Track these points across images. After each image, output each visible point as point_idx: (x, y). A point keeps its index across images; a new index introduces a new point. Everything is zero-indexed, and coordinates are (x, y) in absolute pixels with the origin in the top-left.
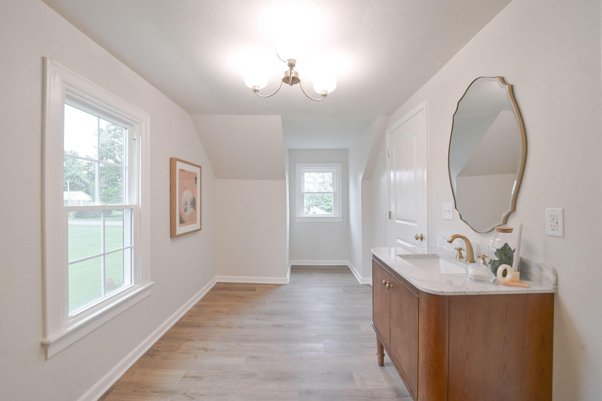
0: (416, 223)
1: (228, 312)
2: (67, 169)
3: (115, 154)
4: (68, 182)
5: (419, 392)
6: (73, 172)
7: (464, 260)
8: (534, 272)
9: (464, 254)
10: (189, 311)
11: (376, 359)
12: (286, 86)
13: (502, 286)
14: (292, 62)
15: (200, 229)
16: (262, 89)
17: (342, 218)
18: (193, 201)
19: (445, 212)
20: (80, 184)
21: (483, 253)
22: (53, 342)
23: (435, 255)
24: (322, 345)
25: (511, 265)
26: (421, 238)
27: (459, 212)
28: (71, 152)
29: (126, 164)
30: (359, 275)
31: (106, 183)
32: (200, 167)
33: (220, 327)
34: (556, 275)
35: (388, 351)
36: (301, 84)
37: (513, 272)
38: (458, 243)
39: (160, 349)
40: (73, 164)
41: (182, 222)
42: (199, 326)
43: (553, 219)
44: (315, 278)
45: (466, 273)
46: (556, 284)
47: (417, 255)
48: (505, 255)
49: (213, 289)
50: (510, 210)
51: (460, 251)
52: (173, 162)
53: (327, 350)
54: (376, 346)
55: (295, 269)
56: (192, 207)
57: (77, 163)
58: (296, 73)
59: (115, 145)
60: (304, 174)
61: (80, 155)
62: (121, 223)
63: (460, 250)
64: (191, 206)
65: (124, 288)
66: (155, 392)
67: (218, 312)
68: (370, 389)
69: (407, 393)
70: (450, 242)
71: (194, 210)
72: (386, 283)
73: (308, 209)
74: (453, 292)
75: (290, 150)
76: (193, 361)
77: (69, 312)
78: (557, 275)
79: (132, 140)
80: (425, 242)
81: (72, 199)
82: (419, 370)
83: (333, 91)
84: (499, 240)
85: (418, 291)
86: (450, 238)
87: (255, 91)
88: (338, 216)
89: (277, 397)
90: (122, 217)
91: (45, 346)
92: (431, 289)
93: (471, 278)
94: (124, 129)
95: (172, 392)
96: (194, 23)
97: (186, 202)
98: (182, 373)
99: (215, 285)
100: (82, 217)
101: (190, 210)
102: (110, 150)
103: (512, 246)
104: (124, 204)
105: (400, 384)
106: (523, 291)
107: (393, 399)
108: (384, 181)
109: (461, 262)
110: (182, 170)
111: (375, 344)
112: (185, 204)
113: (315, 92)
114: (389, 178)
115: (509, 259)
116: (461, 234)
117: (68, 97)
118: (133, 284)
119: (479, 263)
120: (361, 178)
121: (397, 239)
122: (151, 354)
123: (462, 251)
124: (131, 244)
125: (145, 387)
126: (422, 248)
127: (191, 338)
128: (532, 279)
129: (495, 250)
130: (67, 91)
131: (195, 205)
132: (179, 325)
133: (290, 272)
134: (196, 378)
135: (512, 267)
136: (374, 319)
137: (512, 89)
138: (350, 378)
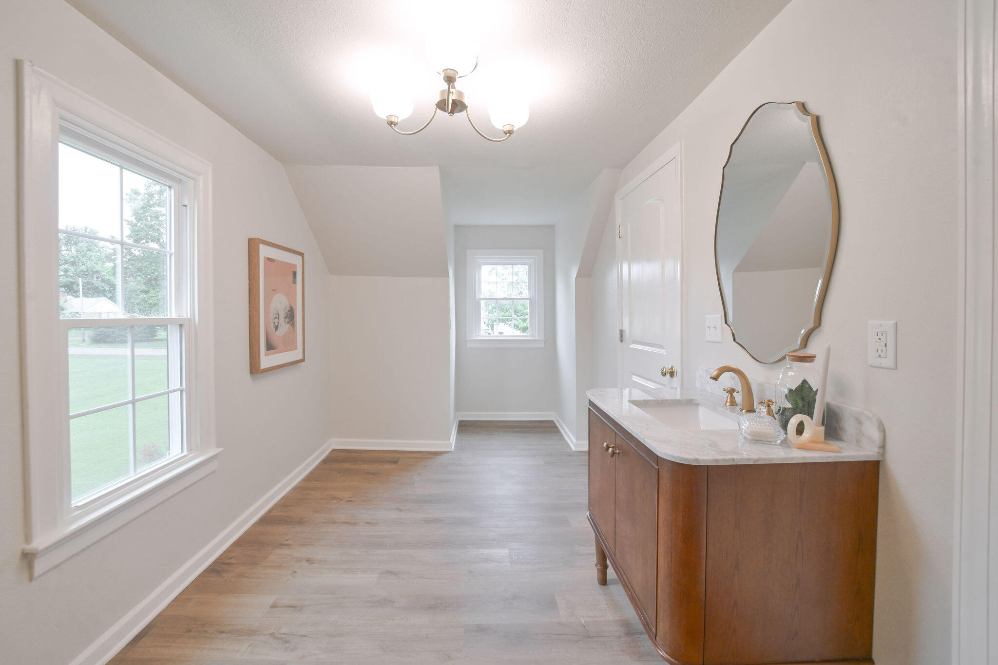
0: (663, 349)
1: (350, 498)
2: (79, 260)
3: (160, 234)
4: (80, 280)
5: (658, 624)
6: (89, 264)
7: (738, 408)
8: (849, 426)
9: (738, 398)
10: (283, 498)
11: (593, 573)
12: (441, 114)
13: (796, 449)
14: (450, 73)
15: (303, 360)
16: (404, 121)
17: (545, 341)
18: (289, 313)
19: (709, 329)
20: (101, 284)
21: (768, 396)
22: (44, 550)
23: (692, 400)
24: (507, 551)
25: (811, 415)
26: (670, 373)
27: (731, 330)
28: (86, 231)
29: (171, 248)
30: (570, 435)
31: (145, 284)
32: (302, 254)
33: (336, 523)
34: (882, 431)
35: (612, 559)
36: (469, 113)
37: (813, 427)
38: (728, 379)
39: (233, 561)
40: (89, 250)
41: (270, 347)
42: (301, 522)
43: (880, 339)
44: (496, 442)
45: (738, 428)
46: (883, 446)
47: (662, 401)
48: (803, 399)
49: (325, 461)
50: (811, 325)
51: (731, 394)
52: (253, 245)
53: (514, 559)
54: (595, 552)
55: (465, 427)
56: (288, 323)
57: (97, 248)
58: (460, 94)
59: (160, 219)
60: (480, 269)
61: (100, 235)
62: (164, 352)
63: (731, 391)
64: (287, 320)
65: (169, 459)
66: (222, 632)
67: (334, 498)
68: (583, 623)
69: (641, 628)
70: (715, 378)
71: (291, 328)
72: (608, 448)
73: (490, 328)
74: (713, 460)
75: (457, 227)
76: (288, 580)
77: (72, 500)
78: (884, 431)
79: (180, 207)
80: (676, 380)
81: (85, 311)
82: (659, 589)
83: (525, 123)
84: (793, 374)
85: (658, 459)
86: (716, 373)
87: (391, 123)
88: (537, 338)
89: (427, 638)
90: (166, 342)
91: (28, 558)
92: (679, 455)
93: (745, 438)
94: (168, 188)
95: (251, 632)
96: (283, 5)
97: (278, 314)
98: (270, 600)
99: (330, 453)
100: (105, 342)
101: (284, 327)
102: (151, 227)
103: (814, 384)
104: (169, 317)
105: (631, 613)
106: (828, 457)
107: (619, 638)
108: (612, 278)
109: (734, 412)
110: (269, 260)
111: (593, 549)
112: (276, 318)
113: (493, 127)
114: (619, 273)
115: (809, 406)
116: (733, 366)
117: (64, 130)
118: (185, 453)
119: (759, 412)
120: (574, 275)
121: (634, 376)
122: (217, 568)
123: (734, 394)
124: (181, 385)
125: (205, 624)
126: (672, 390)
127: (287, 542)
128: (845, 437)
129: (786, 391)
130: (63, 121)
131: (293, 320)
132: (266, 520)
133: (456, 433)
134: (293, 609)
135: (812, 419)
136: (590, 506)
137: (817, 122)
138: (551, 604)
